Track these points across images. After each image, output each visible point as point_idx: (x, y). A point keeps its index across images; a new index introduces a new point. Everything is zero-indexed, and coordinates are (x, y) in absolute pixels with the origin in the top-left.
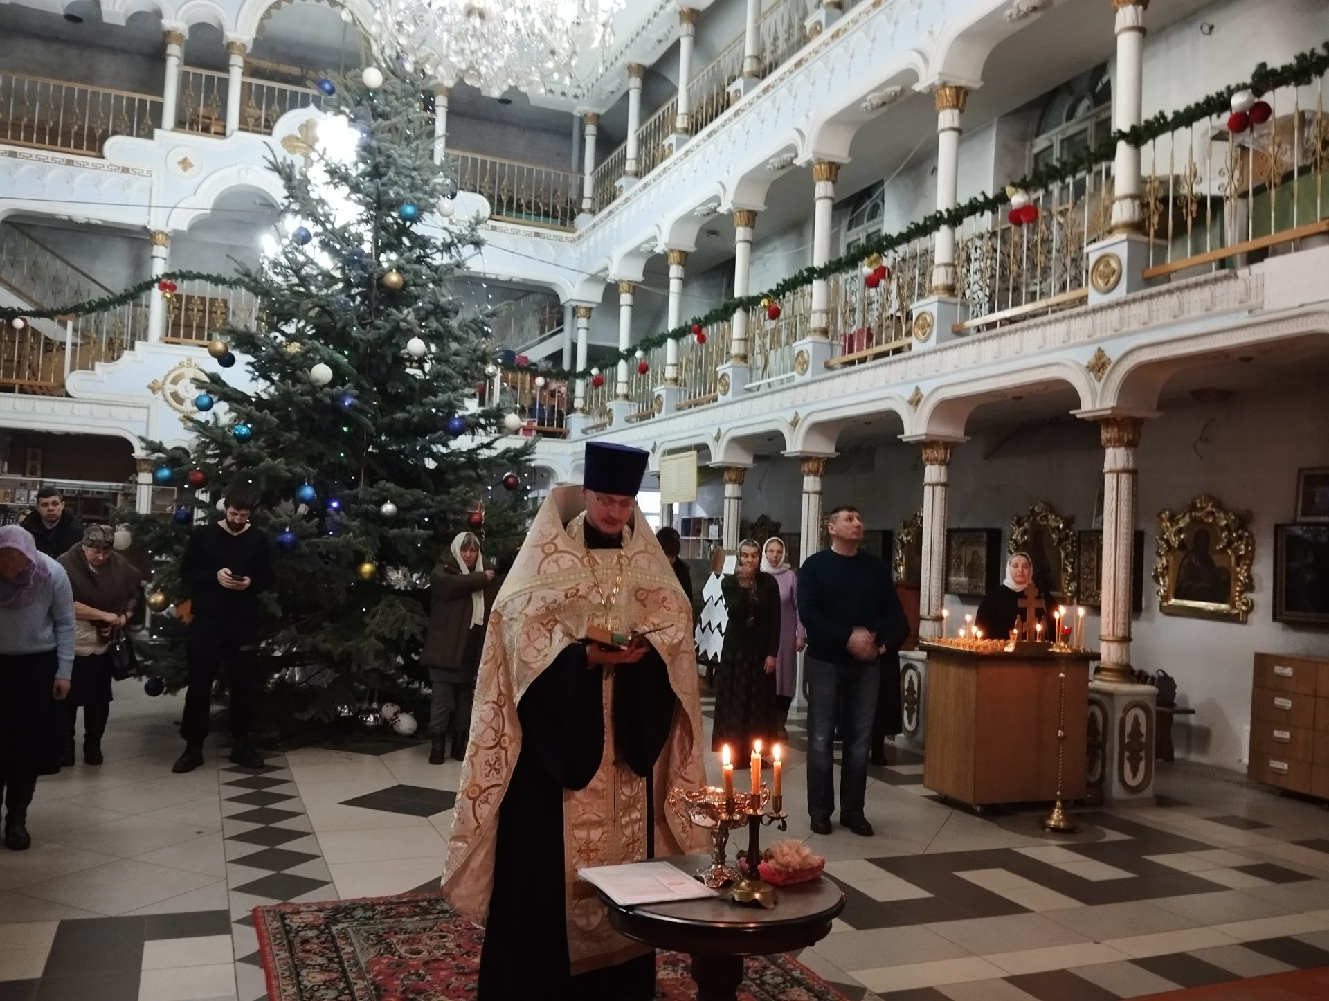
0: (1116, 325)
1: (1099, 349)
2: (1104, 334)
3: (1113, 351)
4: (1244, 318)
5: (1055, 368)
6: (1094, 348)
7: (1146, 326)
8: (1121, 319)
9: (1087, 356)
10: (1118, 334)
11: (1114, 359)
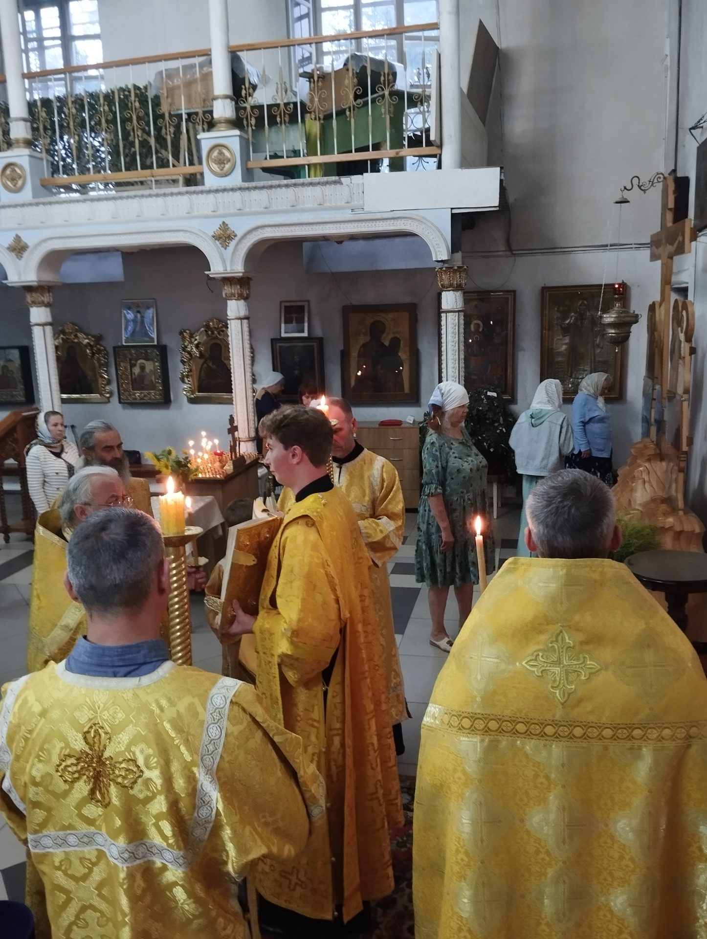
0: (239, 206)
1: (224, 223)
2: (227, 212)
3: (239, 226)
4: (348, 215)
5: (181, 233)
6: (219, 222)
7: (267, 210)
8: (243, 202)
9: (213, 227)
10: (241, 213)
11: (240, 234)
